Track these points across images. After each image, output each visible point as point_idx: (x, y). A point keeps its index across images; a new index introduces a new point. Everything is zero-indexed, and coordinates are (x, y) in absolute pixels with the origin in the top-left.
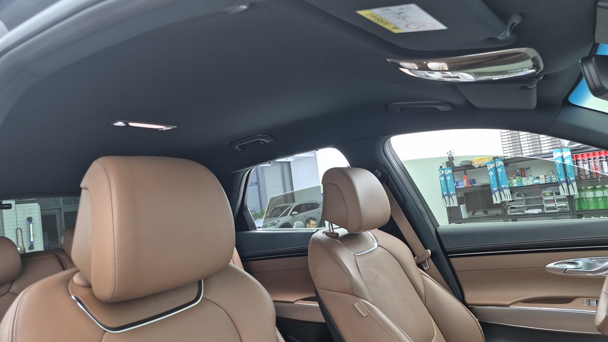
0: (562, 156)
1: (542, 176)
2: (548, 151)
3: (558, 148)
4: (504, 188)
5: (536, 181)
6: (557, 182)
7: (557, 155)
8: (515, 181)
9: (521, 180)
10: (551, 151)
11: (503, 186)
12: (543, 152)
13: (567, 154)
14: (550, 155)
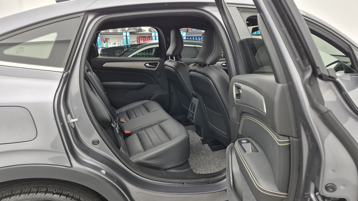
0: (126, 35)
1: (117, 43)
2: (120, 32)
3: (124, 31)
4: (100, 47)
5: (114, 46)
6: (123, 47)
7: (124, 34)
8: (104, 44)
9: (107, 44)
10: (122, 32)
11: (100, 46)
12: (118, 32)
13: (128, 34)
14: (122, 34)
